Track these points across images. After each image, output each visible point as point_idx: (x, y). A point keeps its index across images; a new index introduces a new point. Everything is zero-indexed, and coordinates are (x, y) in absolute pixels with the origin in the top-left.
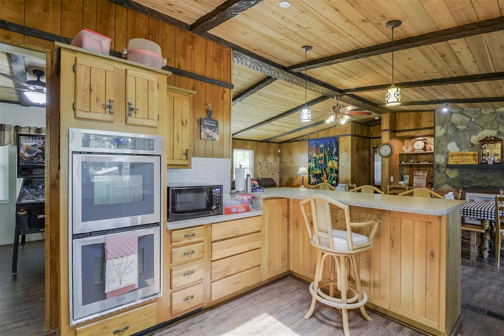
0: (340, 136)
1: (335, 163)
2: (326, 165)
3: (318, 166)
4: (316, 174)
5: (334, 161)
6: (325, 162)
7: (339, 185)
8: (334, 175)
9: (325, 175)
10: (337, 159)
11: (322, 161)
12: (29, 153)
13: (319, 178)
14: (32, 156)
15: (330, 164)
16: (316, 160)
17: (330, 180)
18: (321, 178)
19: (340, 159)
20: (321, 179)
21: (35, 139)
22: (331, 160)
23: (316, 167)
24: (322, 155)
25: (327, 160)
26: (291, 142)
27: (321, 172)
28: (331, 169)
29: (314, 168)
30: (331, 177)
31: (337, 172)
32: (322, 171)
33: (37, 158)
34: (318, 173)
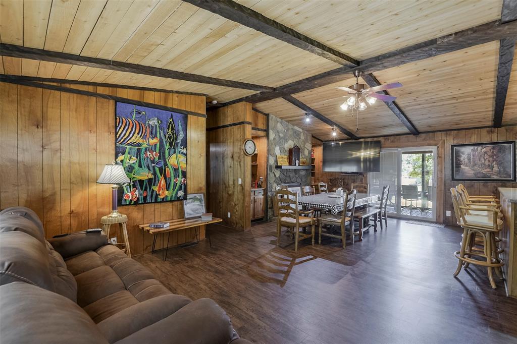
1: (182, 159)
2: (165, 161)
3: (144, 163)
4: (141, 182)
5: (179, 155)
6: (162, 155)
7: (188, 197)
8: (180, 180)
9: (163, 182)
10: (185, 152)
11: (155, 155)
13: (146, 190)
15: (173, 160)
16: (139, 151)
17: (174, 190)
18: (153, 187)
19: (189, 152)
20: (153, 190)
22: (175, 152)
23: (140, 166)
24: (155, 141)
25: (167, 152)
26: (43, 86)
27: (151, 176)
28: (176, 170)
29: (136, 166)
30: (175, 184)
31: (184, 174)
32: (155, 174)
34: (145, 178)
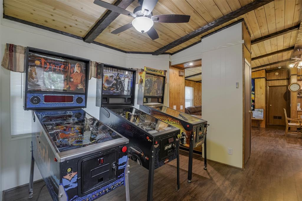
0: (256, 78)
1: (253, 96)
7: (255, 110)
10: (254, 93)
12: (108, 84)
14: (110, 87)
19: (256, 93)
21: (113, 70)
31: (254, 101)
33: (113, 89)
